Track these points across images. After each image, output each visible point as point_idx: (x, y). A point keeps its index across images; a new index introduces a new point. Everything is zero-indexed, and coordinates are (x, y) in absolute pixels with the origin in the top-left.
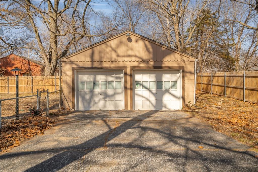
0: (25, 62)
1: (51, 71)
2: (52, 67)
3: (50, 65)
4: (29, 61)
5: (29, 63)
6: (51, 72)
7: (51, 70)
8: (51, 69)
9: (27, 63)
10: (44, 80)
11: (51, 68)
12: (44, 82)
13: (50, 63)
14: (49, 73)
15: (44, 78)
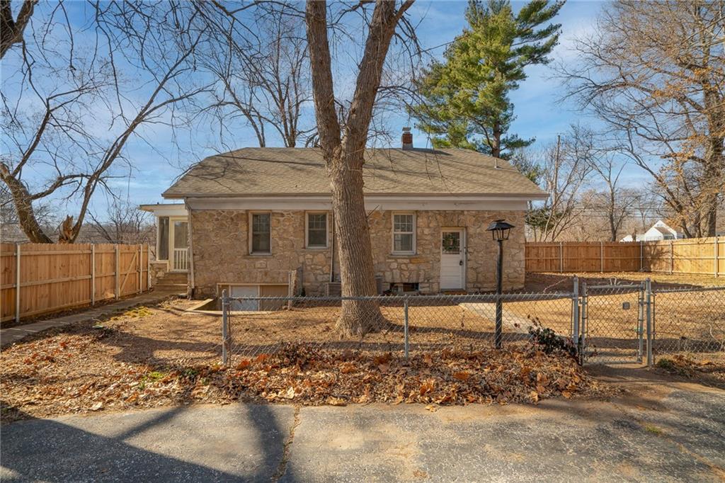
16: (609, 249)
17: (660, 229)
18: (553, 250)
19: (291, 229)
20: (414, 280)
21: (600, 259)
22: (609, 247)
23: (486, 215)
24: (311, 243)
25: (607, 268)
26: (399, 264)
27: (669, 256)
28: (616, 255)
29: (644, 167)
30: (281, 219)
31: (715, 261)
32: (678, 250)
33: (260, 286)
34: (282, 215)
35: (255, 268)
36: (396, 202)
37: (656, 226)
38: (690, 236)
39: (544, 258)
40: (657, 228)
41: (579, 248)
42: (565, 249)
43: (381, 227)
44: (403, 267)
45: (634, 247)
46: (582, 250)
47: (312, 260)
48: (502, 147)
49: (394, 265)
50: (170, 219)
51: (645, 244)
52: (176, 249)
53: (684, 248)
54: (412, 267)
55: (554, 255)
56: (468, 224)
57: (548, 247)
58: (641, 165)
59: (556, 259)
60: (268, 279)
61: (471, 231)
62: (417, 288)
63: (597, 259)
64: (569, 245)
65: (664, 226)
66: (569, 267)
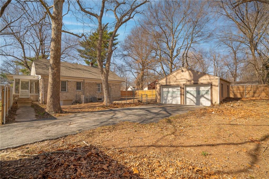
17: (131, 88)
19: (73, 86)
20: (101, 98)
21: (126, 94)
23: (114, 84)
24: (77, 89)
26: (98, 94)
27: (138, 94)
28: (129, 93)
30: (70, 83)
33: (63, 100)
34: (71, 82)
35: (63, 95)
36: (98, 81)
43: (94, 86)
44: (99, 95)
45: (132, 92)
47: (78, 93)
48: (104, 66)
49: (97, 95)
50: (20, 80)
52: (21, 90)
54: (101, 95)
56: (111, 86)
60: (67, 98)
61: (112, 87)
62: (101, 100)
65: (132, 87)
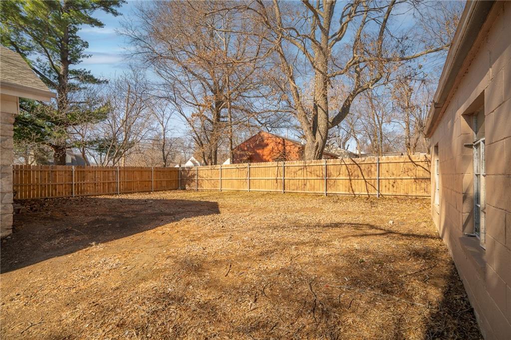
0: (279, 141)
1: (316, 151)
2: (318, 143)
3: (315, 139)
4: (284, 140)
5: (284, 142)
6: (317, 154)
7: (317, 149)
8: (317, 146)
9: (282, 142)
10: (306, 169)
11: (315, 144)
12: (307, 171)
13: (314, 135)
14: (313, 155)
15: (306, 165)
16: (159, 173)
18: (111, 174)
21: (152, 181)
22: (158, 171)
25: (157, 187)
27: (196, 178)
28: (164, 177)
29: (182, 114)
31: (220, 180)
32: (201, 173)
37: (190, 159)
38: (207, 164)
39: (102, 181)
40: (191, 161)
41: (135, 172)
42: (122, 173)
45: (175, 171)
46: (137, 174)
51: (183, 169)
53: (205, 172)
55: (111, 178)
57: (105, 171)
58: (180, 112)
59: (114, 182)
63: (149, 181)
64: (126, 170)
66: (125, 189)
